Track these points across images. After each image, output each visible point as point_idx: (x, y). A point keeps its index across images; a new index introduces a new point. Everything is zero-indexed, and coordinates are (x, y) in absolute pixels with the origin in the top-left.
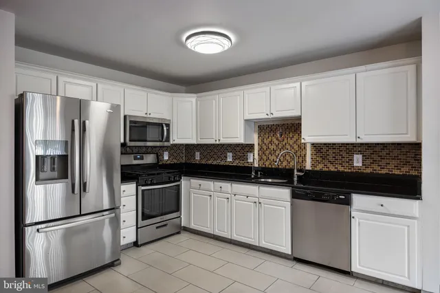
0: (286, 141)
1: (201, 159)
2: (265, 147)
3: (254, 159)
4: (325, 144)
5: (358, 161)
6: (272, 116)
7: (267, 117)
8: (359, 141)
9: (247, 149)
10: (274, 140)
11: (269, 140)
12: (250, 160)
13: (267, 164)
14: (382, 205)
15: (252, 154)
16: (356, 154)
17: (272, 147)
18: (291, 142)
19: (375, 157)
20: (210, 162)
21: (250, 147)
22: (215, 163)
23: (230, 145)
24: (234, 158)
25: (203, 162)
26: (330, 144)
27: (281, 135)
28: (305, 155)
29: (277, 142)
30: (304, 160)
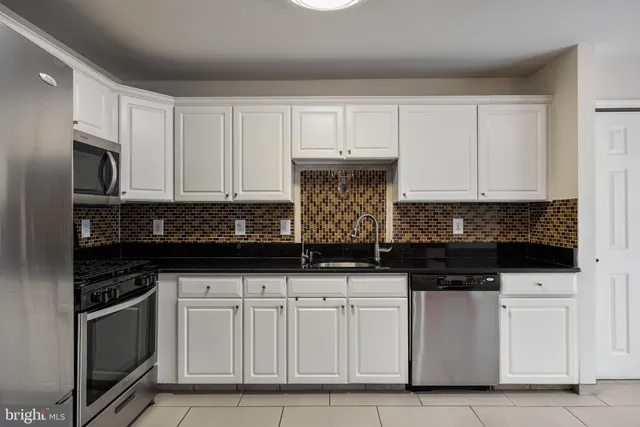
0: (352, 199)
1: (168, 233)
2: (314, 209)
3: (293, 230)
4: (414, 204)
5: (458, 227)
6: (349, 156)
7: (338, 156)
8: (482, 199)
9: (278, 212)
10: (332, 196)
11: (322, 196)
12: (286, 231)
13: (318, 236)
14: (540, 285)
15: (289, 221)
16: (457, 217)
17: (327, 209)
18: (362, 201)
19: (478, 221)
20: (191, 239)
21: (286, 209)
22: (204, 240)
23: (241, 206)
24: (251, 229)
25: (174, 239)
26: (421, 204)
27: (344, 189)
28: (384, 222)
29: (335, 200)
30: (382, 229)
